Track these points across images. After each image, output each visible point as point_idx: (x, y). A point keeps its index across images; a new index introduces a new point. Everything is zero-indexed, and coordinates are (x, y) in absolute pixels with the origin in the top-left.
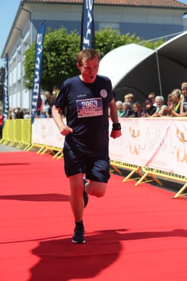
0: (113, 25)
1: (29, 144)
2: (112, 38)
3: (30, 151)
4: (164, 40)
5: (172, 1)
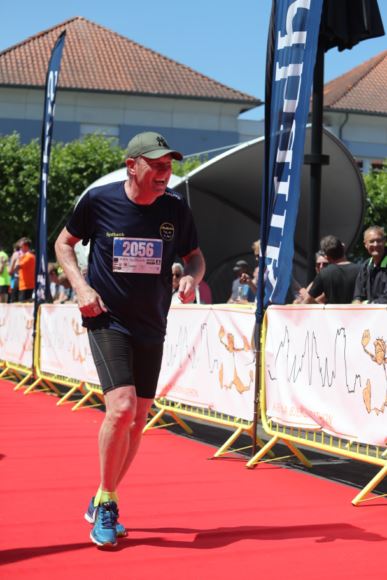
2: (104, 153)
4: (203, 160)
5: (219, 86)
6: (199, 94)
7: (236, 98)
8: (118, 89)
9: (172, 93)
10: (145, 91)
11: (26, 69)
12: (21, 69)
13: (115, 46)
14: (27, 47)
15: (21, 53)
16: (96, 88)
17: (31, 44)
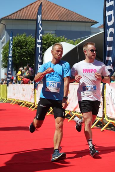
0: (52, 32)
1: (6, 99)
2: (51, 39)
3: (6, 102)
4: (81, 40)
5: (85, 18)
6: (79, 21)
7: (90, 21)
8: (55, 20)
9: (71, 20)
10: (63, 20)
11: (27, 15)
12: (25, 15)
13: (53, 7)
14: (27, 8)
15: (25, 10)
16: (48, 19)
17: (28, 7)
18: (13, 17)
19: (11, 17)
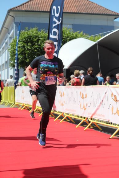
5: (107, 10)
6: (100, 13)
7: (113, 14)
8: (72, 12)
10: (81, 12)
18: (24, 8)
19: (21, 8)
